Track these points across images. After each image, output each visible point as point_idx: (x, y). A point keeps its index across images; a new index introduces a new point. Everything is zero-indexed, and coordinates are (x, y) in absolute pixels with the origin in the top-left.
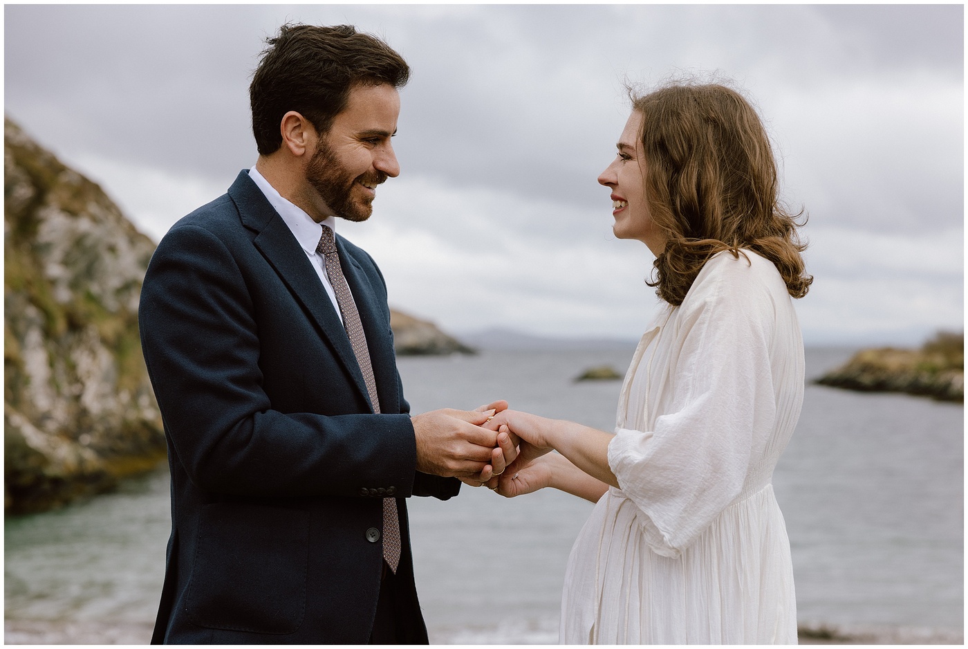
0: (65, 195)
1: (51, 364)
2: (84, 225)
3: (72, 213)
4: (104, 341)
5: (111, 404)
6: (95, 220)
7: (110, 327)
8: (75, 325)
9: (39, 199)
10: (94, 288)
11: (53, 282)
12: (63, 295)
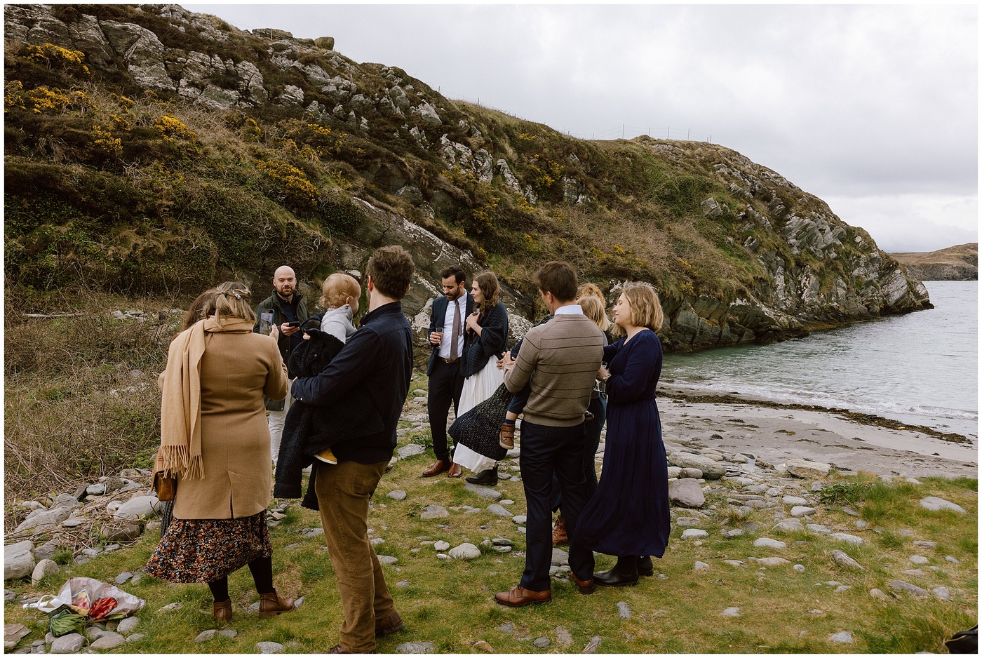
0: (800, 208)
1: (786, 281)
2: (807, 221)
3: (801, 216)
4: (814, 272)
5: (815, 299)
6: (813, 218)
7: (817, 266)
8: (800, 265)
9: (787, 210)
10: (812, 249)
11: (791, 246)
12: (796, 251)
